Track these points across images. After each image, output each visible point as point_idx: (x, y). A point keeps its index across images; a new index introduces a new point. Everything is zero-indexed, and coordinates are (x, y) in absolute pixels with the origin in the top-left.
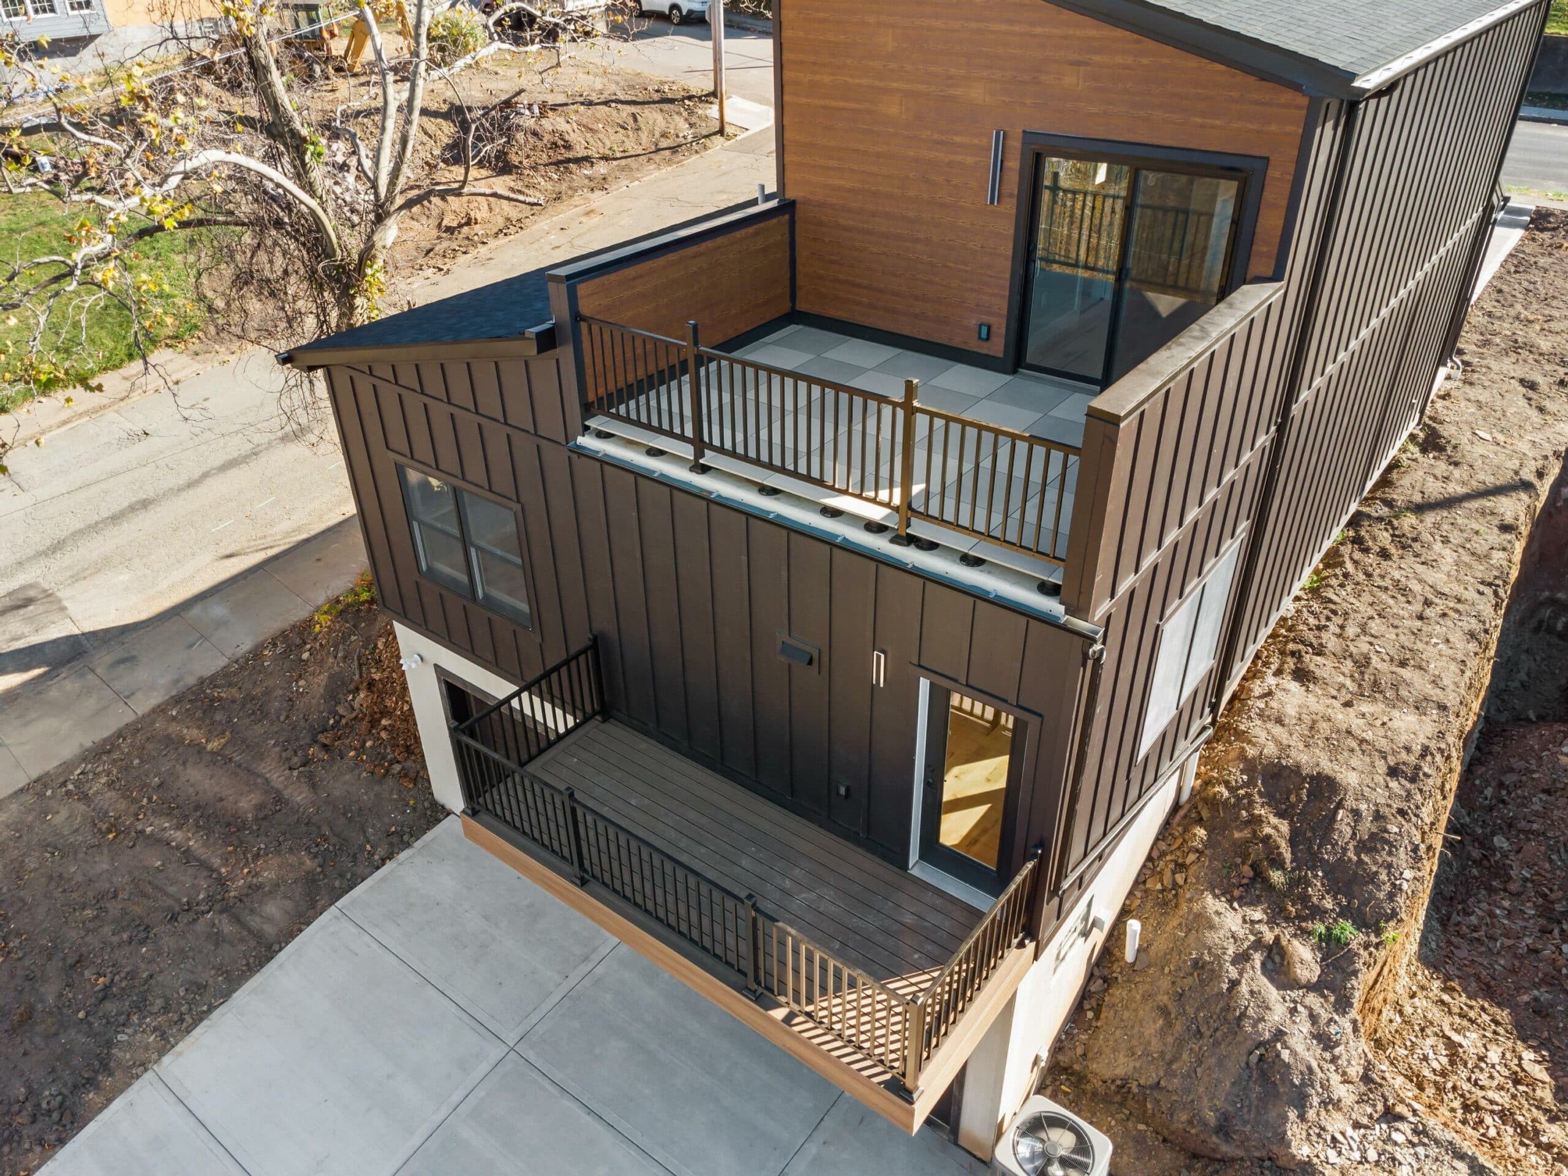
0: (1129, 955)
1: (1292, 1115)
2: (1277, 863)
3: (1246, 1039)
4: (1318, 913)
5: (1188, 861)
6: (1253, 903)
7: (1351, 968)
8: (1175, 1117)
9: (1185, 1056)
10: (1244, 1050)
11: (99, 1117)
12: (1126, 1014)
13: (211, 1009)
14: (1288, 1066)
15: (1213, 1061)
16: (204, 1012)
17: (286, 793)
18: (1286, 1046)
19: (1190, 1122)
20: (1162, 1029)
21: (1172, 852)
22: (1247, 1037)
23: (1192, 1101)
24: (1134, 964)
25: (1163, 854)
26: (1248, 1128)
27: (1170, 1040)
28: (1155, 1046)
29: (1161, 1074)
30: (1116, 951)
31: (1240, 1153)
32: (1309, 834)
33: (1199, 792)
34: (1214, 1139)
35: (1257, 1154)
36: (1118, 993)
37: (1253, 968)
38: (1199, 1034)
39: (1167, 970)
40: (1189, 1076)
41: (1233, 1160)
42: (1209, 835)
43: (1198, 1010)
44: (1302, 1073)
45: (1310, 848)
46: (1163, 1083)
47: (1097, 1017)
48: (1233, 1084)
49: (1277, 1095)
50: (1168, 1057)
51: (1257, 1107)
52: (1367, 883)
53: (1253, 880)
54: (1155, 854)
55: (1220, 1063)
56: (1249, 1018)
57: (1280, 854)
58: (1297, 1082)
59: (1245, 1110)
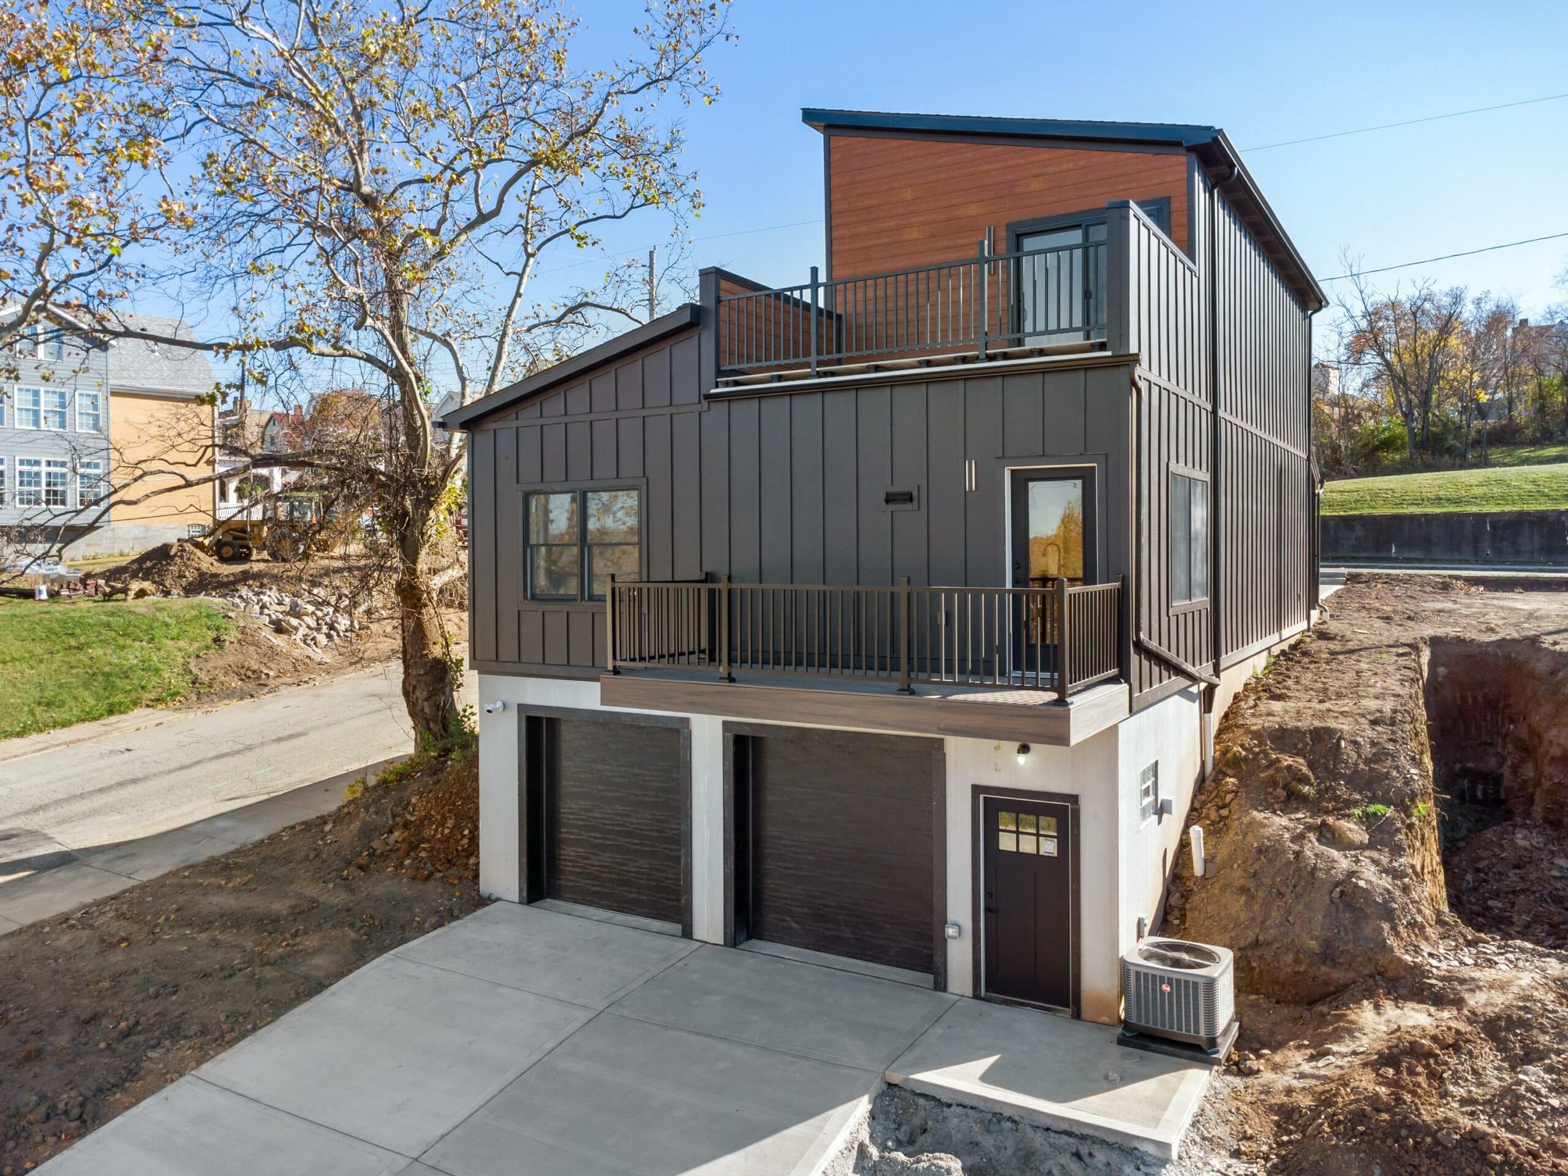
0: (1198, 869)
1: (1386, 926)
2: (1305, 780)
3: (1323, 884)
4: (1350, 803)
5: (1227, 800)
6: (1297, 810)
7: (1394, 828)
8: (1282, 963)
9: (1274, 914)
10: (1325, 890)
11: (127, 1113)
12: (1210, 908)
13: (255, 1029)
14: (1366, 890)
15: (1300, 907)
16: (247, 1031)
17: (321, 900)
18: (1359, 878)
19: (1297, 961)
20: (1246, 903)
21: (1211, 801)
22: (1323, 882)
23: (1293, 941)
24: (1204, 876)
25: (1204, 803)
26: (1350, 946)
27: (1256, 907)
28: (1244, 916)
29: (1257, 930)
30: (1186, 874)
31: (1351, 975)
32: (1322, 761)
33: (1220, 761)
34: (1324, 969)
35: (1366, 972)
36: (1196, 899)
37: (1310, 841)
38: (1280, 894)
39: (1235, 866)
40: (1282, 925)
41: (1346, 986)
42: (1238, 780)
43: (1273, 878)
44: (1381, 894)
45: (1326, 768)
46: (1261, 938)
47: (1183, 922)
48: (1325, 916)
49: (1367, 916)
50: (1259, 919)
51: (1352, 930)
52: (1383, 780)
53: (1289, 796)
54: (1197, 805)
55: (1307, 906)
56: (1321, 869)
57: (1303, 774)
58: (1379, 900)
59: (1343, 934)
